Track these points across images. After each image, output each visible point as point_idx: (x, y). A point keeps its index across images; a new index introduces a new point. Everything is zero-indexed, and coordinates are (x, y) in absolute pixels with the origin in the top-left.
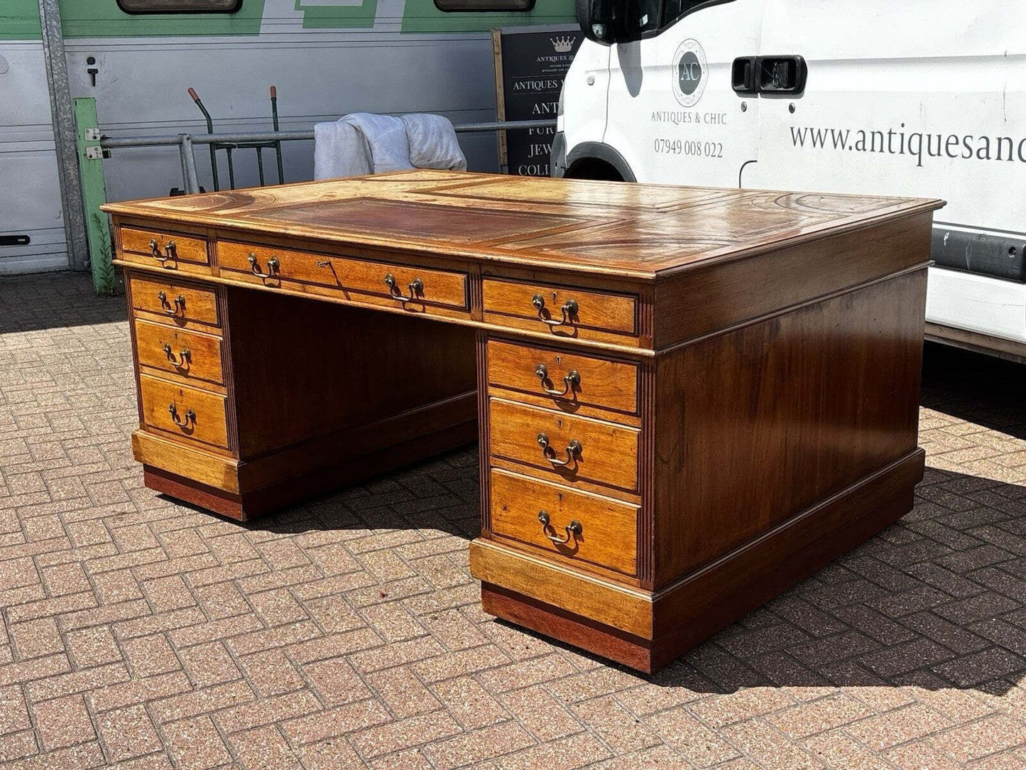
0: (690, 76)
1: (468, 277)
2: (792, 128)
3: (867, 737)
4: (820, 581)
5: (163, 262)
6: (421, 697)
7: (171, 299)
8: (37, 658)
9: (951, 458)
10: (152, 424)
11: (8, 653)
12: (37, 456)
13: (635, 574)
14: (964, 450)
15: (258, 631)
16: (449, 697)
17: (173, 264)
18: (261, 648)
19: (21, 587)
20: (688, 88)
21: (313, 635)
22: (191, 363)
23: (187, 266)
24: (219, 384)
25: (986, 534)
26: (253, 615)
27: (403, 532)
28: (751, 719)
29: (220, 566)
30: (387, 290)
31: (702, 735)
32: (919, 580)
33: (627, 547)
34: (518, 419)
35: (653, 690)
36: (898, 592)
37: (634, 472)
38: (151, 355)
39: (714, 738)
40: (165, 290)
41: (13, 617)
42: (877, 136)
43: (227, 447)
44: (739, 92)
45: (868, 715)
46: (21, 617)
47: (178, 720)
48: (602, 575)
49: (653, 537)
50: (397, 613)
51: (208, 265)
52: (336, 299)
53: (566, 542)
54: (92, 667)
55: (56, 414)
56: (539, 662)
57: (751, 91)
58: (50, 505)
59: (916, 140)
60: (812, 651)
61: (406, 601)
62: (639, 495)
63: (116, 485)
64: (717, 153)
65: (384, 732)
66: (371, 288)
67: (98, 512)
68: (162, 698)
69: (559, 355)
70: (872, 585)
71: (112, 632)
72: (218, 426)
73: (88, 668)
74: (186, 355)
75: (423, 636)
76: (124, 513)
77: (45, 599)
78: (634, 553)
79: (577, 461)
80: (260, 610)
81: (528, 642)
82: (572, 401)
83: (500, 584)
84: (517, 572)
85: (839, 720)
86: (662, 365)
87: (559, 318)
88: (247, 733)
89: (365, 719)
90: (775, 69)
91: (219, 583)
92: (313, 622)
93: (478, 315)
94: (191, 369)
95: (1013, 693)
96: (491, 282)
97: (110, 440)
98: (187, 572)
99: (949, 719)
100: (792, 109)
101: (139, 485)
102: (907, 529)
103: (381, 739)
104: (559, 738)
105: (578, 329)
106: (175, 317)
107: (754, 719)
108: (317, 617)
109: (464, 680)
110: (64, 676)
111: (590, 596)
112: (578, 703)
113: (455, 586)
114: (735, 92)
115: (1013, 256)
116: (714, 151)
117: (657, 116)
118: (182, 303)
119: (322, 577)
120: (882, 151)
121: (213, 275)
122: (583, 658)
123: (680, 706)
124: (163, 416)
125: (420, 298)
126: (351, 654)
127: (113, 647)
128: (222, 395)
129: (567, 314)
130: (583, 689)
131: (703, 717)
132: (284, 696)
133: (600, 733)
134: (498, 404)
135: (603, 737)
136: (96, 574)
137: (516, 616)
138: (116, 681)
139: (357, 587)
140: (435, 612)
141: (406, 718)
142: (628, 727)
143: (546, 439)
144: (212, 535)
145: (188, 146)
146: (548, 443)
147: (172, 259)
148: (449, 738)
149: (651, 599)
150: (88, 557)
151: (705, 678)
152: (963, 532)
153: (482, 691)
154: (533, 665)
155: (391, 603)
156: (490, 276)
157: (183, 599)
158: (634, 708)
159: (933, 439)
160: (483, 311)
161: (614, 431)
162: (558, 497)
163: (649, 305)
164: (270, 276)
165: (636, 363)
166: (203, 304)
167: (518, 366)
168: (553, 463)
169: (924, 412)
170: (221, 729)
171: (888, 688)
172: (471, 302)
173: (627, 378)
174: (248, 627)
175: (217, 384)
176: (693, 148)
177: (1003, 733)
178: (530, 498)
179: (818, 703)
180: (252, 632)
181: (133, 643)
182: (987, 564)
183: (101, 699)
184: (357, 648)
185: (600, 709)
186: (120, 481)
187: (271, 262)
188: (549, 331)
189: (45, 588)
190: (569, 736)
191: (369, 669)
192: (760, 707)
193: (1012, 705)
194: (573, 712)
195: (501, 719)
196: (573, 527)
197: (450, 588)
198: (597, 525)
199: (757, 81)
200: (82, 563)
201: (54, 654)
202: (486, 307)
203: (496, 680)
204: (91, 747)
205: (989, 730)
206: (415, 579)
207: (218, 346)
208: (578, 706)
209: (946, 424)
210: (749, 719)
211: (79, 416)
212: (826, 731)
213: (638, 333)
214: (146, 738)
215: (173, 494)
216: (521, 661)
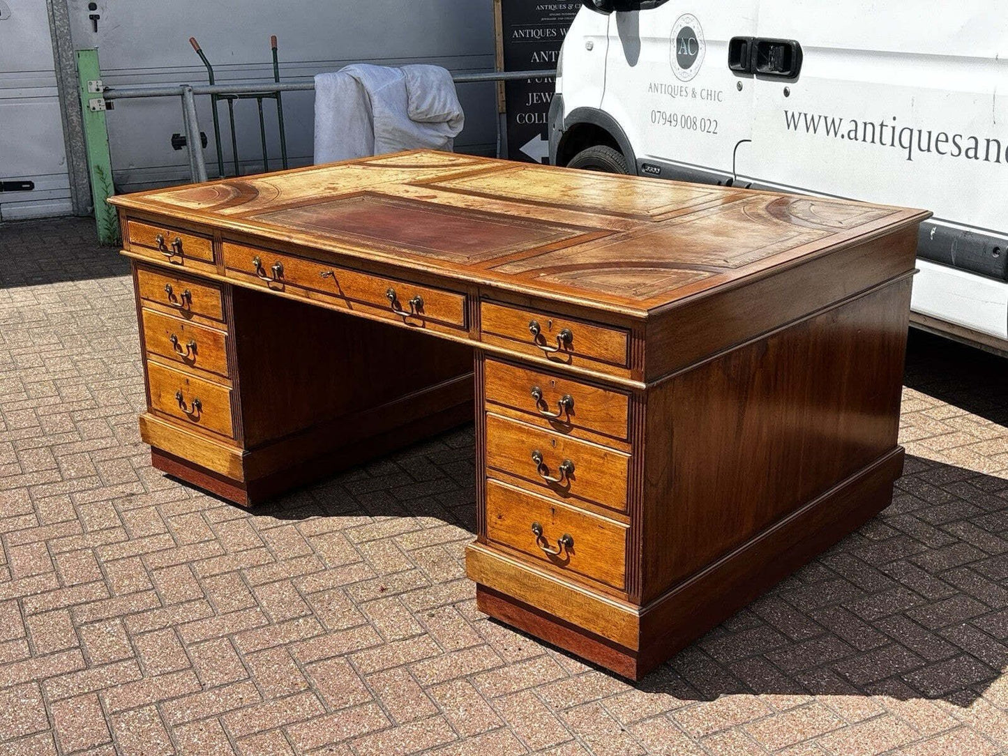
0: (688, 51)
1: (467, 297)
2: (786, 112)
3: (838, 750)
4: (800, 580)
5: (169, 257)
6: (418, 701)
7: (178, 292)
8: (53, 653)
9: (931, 445)
10: (159, 409)
11: (26, 647)
12: (47, 429)
13: (623, 588)
14: (943, 436)
15: (263, 627)
16: (445, 702)
17: (179, 259)
18: (266, 646)
19: (36, 575)
20: (685, 62)
21: (316, 632)
22: (197, 354)
23: (193, 263)
24: (225, 377)
25: (960, 529)
26: (258, 609)
27: (402, 520)
28: (729, 729)
29: (225, 555)
30: (389, 304)
31: (684, 745)
32: (894, 580)
33: (616, 562)
34: (513, 435)
35: (638, 696)
36: (874, 593)
37: (624, 493)
38: (158, 344)
39: (695, 748)
40: (172, 283)
41: (29, 608)
42: (869, 128)
43: (232, 437)
44: (736, 71)
45: (841, 725)
46: (36, 608)
47: (189, 722)
48: (591, 587)
49: (641, 556)
50: (396, 609)
51: (214, 263)
52: (339, 308)
53: (558, 554)
54: (106, 664)
55: (65, 382)
56: (531, 665)
57: (748, 71)
58: (61, 484)
59: (906, 134)
60: (790, 656)
61: (405, 596)
62: (629, 515)
63: (124, 463)
64: (712, 129)
65: (384, 739)
66: (372, 300)
67: (108, 493)
68: (172, 699)
69: (554, 379)
70: (849, 584)
71: (124, 626)
72: (224, 416)
73: (101, 666)
74: (192, 347)
75: (420, 635)
76: (133, 495)
77: (59, 589)
78: (623, 569)
79: (570, 479)
80: (265, 603)
81: (521, 643)
82: (566, 423)
83: (494, 588)
84: (511, 578)
85: (813, 731)
86: (652, 395)
87: (554, 345)
88: (254, 738)
89: (365, 724)
90: (770, 53)
91: (225, 573)
92: (316, 618)
93: (476, 335)
94: (197, 360)
95: (979, 704)
96: (489, 305)
97: (118, 413)
98: (195, 561)
99: (917, 731)
100: (787, 93)
101: (146, 463)
102: (884, 523)
103: (381, 746)
104: (549, 747)
105: (572, 356)
106: (180, 309)
107: (733, 729)
108: (319, 612)
109: (460, 683)
110: (80, 673)
111: (580, 606)
112: (567, 710)
113: (451, 581)
114: (731, 72)
115: (997, 256)
116: (709, 126)
117: (653, 88)
118: (188, 297)
119: (324, 568)
120: (873, 142)
121: (218, 274)
122: (573, 661)
123: (663, 714)
124: (170, 402)
125: (420, 313)
126: (352, 653)
127: (125, 642)
128: (227, 388)
129: (562, 342)
130: (572, 694)
131: (685, 726)
132: (289, 698)
133: (588, 742)
134: (495, 420)
135: (590, 746)
136: (107, 562)
137: (509, 618)
138: (129, 680)
139: (358, 580)
140: (432, 608)
141: (404, 723)
142: (614, 737)
143: (540, 457)
144: (218, 521)
145: (190, 98)
146: (542, 460)
147: (178, 255)
148: (445, 745)
149: (637, 613)
150: (99, 543)
151: (687, 683)
152: (938, 528)
153: (476, 695)
154: (525, 668)
155: (390, 599)
156: (488, 299)
157: (190, 590)
158: (620, 716)
159: (914, 423)
160: (481, 332)
161: (606, 455)
162: (551, 511)
163: (641, 341)
164: (275, 280)
165: (627, 393)
166: (210, 300)
167: (514, 386)
168: (547, 480)
169: (906, 392)
170: (229, 733)
171: (860, 697)
172: (470, 322)
173: (619, 408)
174: (253, 622)
175: (222, 376)
176: (689, 123)
177: (967, 747)
178: (524, 510)
179: (794, 713)
180: (257, 628)
181: (144, 638)
182: (961, 563)
183: (115, 699)
184: (358, 647)
185: (588, 716)
186: (128, 458)
187: (276, 267)
188: (545, 356)
189: (58, 577)
190: (559, 744)
191: (370, 670)
192: (739, 716)
193: (977, 717)
194: (562, 719)
195: (494, 726)
196: (565, 541)
197: (446, 582)
198: (588, 540)
199: (754, 61)
200: (94, 549)
201: (69, 649)
202: (484, 327)
203: (489, 683)
204: (107, 750)
205: (954, 744)
206: (413, 572)
207: (223, 341)
208: (567, 713)
209: (928, 406)
210: (728, 729)
211: (86, 384)
212: (801, 742)
213: (630, 367)
214: (158, 742)
215: (180, 476)
216: (514, 663)
